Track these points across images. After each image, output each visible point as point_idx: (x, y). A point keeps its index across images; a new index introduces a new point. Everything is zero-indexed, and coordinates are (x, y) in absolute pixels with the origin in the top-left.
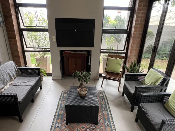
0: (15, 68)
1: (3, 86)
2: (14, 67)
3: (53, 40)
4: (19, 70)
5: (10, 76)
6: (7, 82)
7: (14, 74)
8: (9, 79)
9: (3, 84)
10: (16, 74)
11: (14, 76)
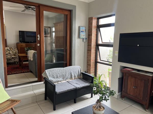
0: (79, 72)
1: (62, 80)
2: (79, 70)
3: (115, 55)
4: (82, 75)
5: (71, 76)
6: (67, 79)
7: (76, 76)
8: (70, 77)
9: (63, 78)
10: (78, 76)
11: (75, 76)
